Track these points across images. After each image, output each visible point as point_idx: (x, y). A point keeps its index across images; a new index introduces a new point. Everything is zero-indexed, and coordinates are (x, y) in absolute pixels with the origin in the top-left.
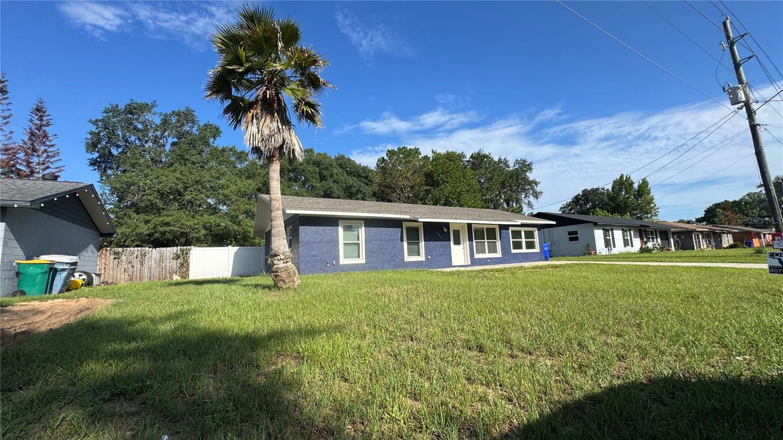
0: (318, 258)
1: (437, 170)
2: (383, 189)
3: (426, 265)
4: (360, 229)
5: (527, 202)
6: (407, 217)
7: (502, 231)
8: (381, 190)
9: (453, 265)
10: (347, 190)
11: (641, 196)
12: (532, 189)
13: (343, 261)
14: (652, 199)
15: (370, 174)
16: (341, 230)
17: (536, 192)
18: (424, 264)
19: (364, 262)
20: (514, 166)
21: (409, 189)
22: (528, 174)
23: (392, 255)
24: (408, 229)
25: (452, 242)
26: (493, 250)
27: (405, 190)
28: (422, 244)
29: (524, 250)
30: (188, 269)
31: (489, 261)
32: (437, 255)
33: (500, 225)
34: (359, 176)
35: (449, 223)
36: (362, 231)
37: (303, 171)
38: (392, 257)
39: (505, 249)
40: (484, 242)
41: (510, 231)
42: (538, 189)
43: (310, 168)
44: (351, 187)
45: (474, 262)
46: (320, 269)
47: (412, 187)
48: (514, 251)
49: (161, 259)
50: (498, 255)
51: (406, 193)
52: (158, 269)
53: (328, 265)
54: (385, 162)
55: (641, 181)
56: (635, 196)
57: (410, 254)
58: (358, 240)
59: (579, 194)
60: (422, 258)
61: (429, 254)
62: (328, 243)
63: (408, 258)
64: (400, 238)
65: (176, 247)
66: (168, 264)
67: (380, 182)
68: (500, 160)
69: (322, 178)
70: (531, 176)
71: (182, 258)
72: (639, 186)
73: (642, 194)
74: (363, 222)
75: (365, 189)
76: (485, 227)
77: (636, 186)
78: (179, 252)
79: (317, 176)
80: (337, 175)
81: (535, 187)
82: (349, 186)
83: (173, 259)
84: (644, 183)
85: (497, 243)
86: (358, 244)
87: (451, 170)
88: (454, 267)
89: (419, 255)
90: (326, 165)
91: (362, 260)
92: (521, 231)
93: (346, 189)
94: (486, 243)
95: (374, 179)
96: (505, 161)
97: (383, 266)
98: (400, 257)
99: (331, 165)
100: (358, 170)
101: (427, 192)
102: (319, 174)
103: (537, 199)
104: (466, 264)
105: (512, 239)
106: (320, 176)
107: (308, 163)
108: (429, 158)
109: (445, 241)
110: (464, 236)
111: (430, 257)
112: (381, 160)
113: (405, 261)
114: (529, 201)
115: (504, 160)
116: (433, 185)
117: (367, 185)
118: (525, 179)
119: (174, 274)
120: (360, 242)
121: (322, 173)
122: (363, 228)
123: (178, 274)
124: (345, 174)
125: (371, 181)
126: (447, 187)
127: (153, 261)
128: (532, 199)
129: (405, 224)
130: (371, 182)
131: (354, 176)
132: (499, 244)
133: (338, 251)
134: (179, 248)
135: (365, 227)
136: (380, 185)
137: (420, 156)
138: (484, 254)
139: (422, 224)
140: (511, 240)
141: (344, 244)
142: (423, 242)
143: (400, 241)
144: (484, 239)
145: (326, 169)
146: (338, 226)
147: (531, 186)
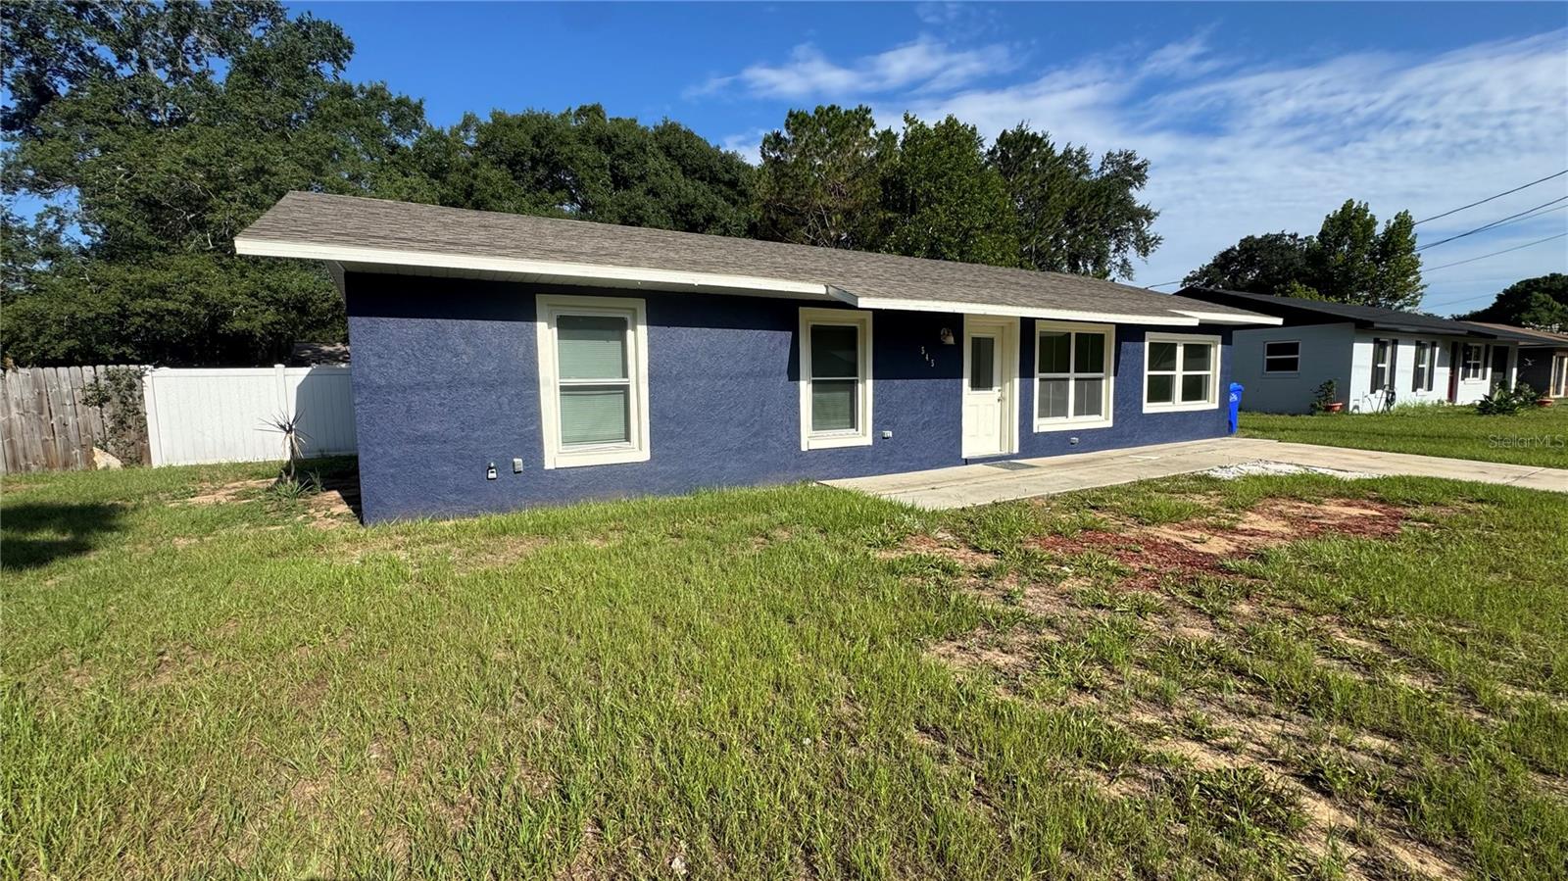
0: (449, 448)
1: (915, 168)
2: (774, 217)
3: (874, 460)
4: (630, 333)
5: (1120, 262)
6: (817, 289)
7: (1123, 344)
8: (769, 218)
9: (964, 456)
10: (682, 215)
11: (1388, 256)
12: (1138, 230)
13: (557, 455)
14: (1415, 263)
15: (743, 176)
16: (546, 334)
17: (1145, 239)
18: (869, 455)
19: (644, 455)
20: (1101, 169)
21: (839, 216)
22: (1132, 191)
23: (757, 427)
24: (819, 334)
25: (966, 382)
26: (1089, 404)
27: (830, 220)
28: (866, 390)
29: (1177, 404)
30: (143, 435)
31: (1075, 439)
32: (914, 424)
33: (1120, 327)
34: (714, 180)
35: (962, 315)
36: (639, 338)
37: (570, 159)
38: (755, 435)
39: (1126, 402)
40: (1067, 379)
41: (1147, 344)
42: (1151, 229)
43: (589, 153)
44: (693, 207)
45: (1033, 445)
46: (458, 490)
47: (848, 215)
48: (1149, 408)
49: (42, 404)
50: (1104, 420)
51: (832, 227)
52: (37, 436)
53: (491, 476)
54: (782, 146)
55: (1393, 221)
56: (1372, 254)
57: (821, 420)
58: (625, 375)
59: (1233, 249)
60: (862, 436)
61: (888, 423)
62: (490, 387)
63: (812, 439)
64: (785, 367)
65: (91, 368)
66: (71, 420)
67: (768, 197)
68: (1068, 152)
69: (621, 182)
70: (1140, 197)
71: (115, 400)
72: (1389, 232)
73: (1394, 251)
74: (641, 305)
75: (728, 213)
76: (1074, 330)
77: (1379, 230)
78: (103, 382)
79: (607, 177)
80: (657, 175)
81: (1146, 225)
82: (687, 205)
83: (86, 402)
84: (1403, 224)
85: (1104, 382)
86: (625, 389)
87: (952, 169)
88: (967, 462)
89: (853, 424)
90: (628, 148)
91: (638, 451)
92: (1174, 346)
93: (679, 212)
94: (1072, 384)
95: (751, 191)
96: (1080, 157)
97: (721, 468)
98: (784, 436)
99: (642, 148)
100: (710, 162)
101: (887, 226)
102: (611, 170)
103: (1145, 255)
104: (1005, 452)
105: (1150, 369)
106: (614, 176)
107: (583, 141)
108: (895, 137)
109: (946, 378)
110: (1006, 358)
111: (889, 434)
112: (773, 140)
113: (804, 448)
114: (1125, 261)
115: (1078, 153)
116: (902, 209)
117: (734, 203)
118: (1126, 203)
119: (96, 450)
120: (631, 381)
121: (618, 169)
122: (642, 330)
123: (111, 448)
124: (678, 173)
125: (743, 193)
126: (938, 214)
127: (14, 410)
128: (1132, 254)
129: (807, 317)
130: (745, 196)
131: (702, 179)
132: (1108, 386)
133: (535, 416)
134: (101, 368)
135: (650, 323)
136: (766, 207)
137: (872, 132)
138: (1062, 419)
139: (870, 316)
140: (1147, 373)
141: (562, 388)
142: (870, 383)
143: (785, 377)
144: (1068, 371)
145: (629, 156)
146: (532, 317)
147: (1136, 223)
